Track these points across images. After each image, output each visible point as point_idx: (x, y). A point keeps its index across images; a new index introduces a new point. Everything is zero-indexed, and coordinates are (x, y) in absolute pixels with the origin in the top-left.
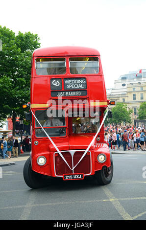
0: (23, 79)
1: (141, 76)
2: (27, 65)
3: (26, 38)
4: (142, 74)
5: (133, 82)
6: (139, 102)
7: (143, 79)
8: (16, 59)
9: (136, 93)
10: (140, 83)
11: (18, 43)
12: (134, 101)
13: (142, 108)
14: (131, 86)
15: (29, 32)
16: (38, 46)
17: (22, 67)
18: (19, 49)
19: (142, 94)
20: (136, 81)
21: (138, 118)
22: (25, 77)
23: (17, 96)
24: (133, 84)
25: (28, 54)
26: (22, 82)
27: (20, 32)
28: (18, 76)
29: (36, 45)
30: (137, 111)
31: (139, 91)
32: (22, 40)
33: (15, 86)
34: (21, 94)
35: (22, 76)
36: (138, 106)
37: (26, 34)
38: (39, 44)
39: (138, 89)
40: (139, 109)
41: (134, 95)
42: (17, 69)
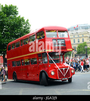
0: (9, 32)
1: (78, 29)
2: (11, 24)
3: (10, 8)
4: (78, 28)
5: (73, 32)
6: (77, 44)
7: (79, 30)
8: (4, 21)
9: (75, 39)
10: (77, 33)
11: (5, 11)
12: (74, 43)
13: (79, 47)
14: (72, 34)
15: (12, 5)
16: (17, 13)
17: (8, 25)
18: (5, 15)
19: (78, 39)
20: (75, 32)
21: (77, 53)
22: (10, 32)
23: (5, 43)
24: (73, 33)
25: (11, 18)
26: (8, 34)
27: (6, 5)
28: (5, 31)
29: (16, 12)
30: (76, 49)
31: (77, 38)
32: (7, 9)
33: (4, 37)
34: (7, 41)
35: (7, 31)
36: (77, 46)
37: (9, 6)
38: (18, 12)
39: (76, 36)
40: (77, 48)
41: (74, 40)
42: (5, 26)
